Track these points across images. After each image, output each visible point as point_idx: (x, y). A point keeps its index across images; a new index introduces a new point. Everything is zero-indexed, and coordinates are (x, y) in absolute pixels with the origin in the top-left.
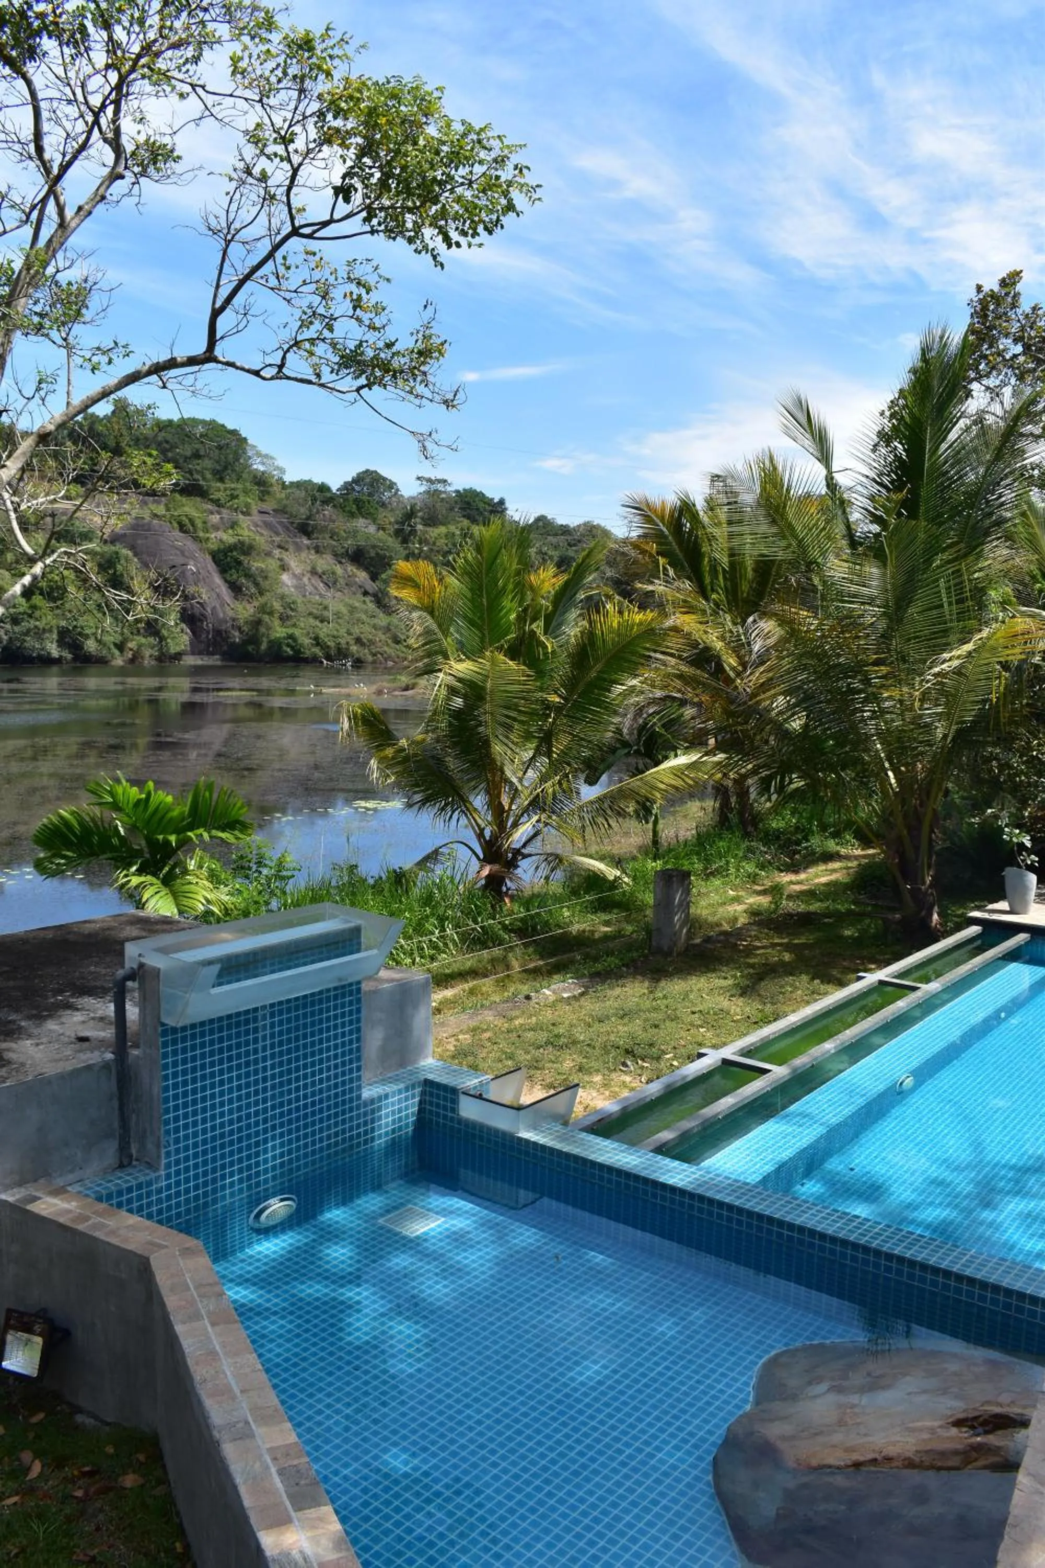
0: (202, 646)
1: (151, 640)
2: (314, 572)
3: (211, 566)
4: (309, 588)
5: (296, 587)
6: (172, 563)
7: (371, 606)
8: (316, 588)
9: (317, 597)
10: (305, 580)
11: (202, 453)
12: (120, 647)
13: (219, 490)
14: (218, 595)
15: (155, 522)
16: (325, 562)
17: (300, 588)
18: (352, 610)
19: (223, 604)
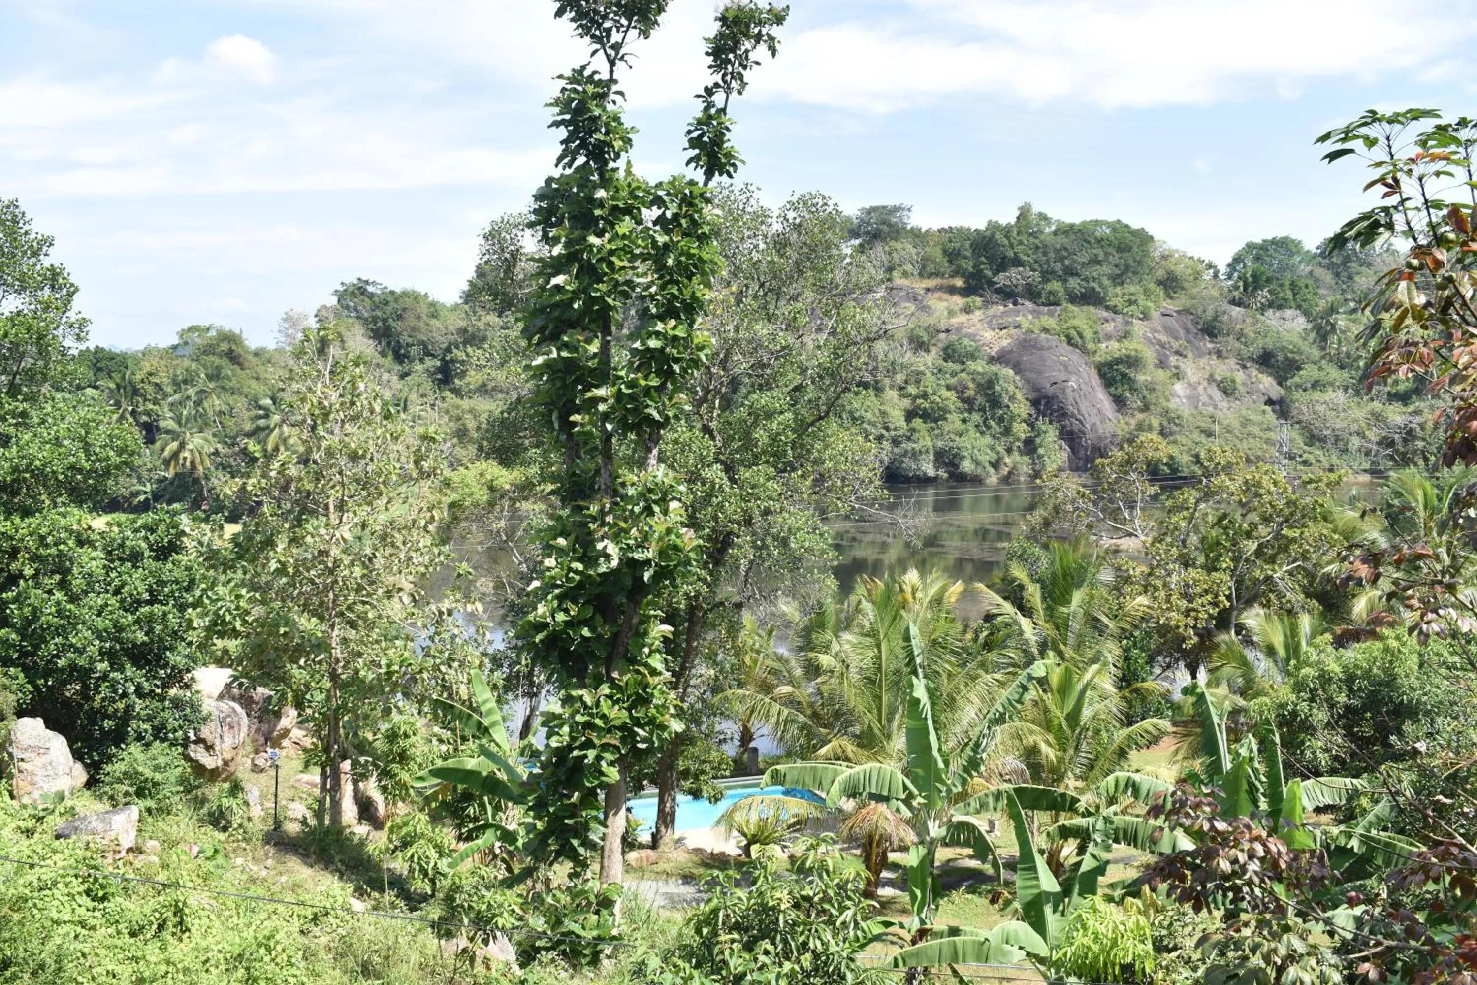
0: (1081, 464)
1: (1026, 459)
2: (1211, 379)
3: (1096, 381)
4: (1204, 398)
5: (1189, 398)
6: (1053, 380)
7: (1271, 416)
8: (1211, 398)
9: (1211, 409)
10: (1201, 389)
11: (1101, 257)
12: (996, 465)
13: (1116, 295)
14: (1099, 411)
15: (1043, 335)
16: (1226, 369)
17: (1193, 399)
18: (1245, 422)
19: (1104, 419)
